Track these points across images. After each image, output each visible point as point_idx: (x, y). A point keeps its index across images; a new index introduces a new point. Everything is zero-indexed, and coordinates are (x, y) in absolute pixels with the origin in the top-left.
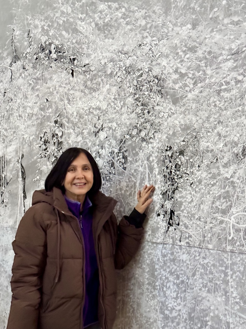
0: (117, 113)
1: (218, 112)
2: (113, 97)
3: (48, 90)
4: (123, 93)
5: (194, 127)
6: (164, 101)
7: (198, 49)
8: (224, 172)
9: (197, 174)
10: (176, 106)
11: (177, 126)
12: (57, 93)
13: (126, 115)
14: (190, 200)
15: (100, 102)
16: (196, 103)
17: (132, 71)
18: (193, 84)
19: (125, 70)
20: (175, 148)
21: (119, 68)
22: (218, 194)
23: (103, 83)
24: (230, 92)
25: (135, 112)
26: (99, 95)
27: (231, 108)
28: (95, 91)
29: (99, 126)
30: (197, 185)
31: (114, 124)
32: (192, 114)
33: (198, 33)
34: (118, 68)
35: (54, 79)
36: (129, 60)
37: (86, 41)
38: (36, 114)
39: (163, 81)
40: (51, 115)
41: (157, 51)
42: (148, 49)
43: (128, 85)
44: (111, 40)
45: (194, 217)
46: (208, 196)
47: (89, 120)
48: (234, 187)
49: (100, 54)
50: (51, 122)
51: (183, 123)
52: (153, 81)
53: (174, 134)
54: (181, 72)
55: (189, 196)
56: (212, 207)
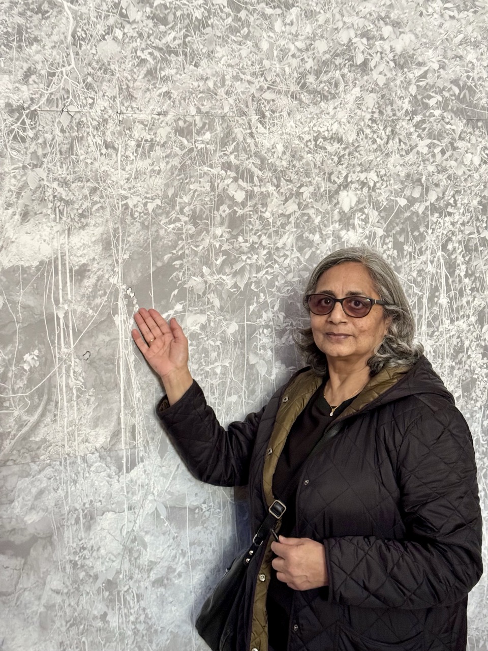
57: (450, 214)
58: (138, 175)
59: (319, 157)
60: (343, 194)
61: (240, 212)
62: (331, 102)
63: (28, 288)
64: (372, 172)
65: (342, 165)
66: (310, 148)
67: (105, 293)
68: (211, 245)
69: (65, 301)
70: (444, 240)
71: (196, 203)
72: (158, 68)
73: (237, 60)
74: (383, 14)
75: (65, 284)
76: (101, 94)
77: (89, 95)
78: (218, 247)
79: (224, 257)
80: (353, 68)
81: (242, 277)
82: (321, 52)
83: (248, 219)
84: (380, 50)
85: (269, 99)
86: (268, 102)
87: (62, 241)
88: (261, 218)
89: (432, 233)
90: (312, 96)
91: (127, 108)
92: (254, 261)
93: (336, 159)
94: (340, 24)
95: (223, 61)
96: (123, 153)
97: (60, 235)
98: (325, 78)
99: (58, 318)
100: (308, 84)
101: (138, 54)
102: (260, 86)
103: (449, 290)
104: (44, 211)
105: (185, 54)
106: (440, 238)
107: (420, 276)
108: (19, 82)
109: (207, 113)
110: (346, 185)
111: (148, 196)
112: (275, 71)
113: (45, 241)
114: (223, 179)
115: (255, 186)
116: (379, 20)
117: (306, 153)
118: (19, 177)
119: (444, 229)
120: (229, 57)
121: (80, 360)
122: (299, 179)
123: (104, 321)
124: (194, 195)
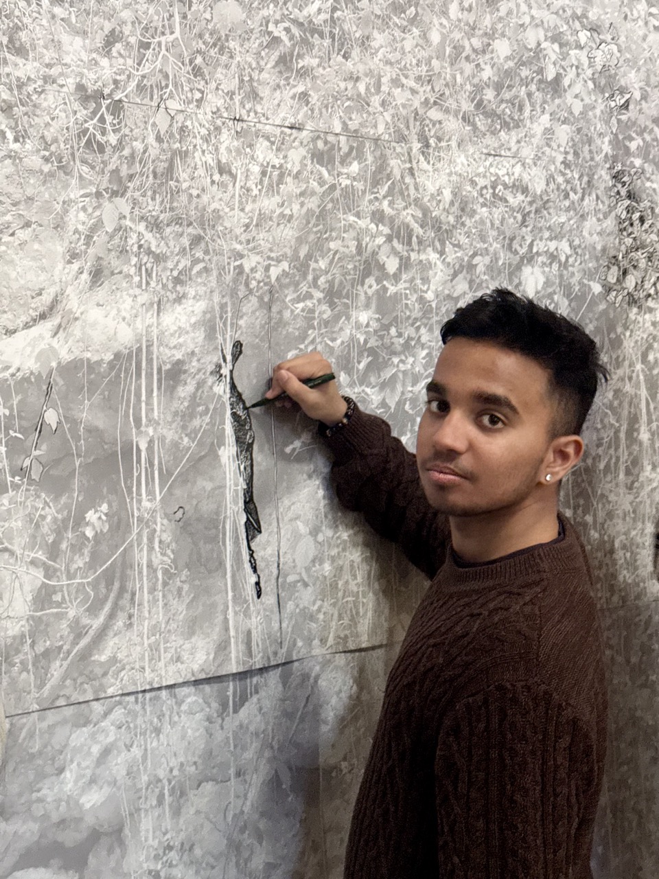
0: (572, 212)
2: (560, 158)
3: (350, 85)
13: (594, 219)
15: (523, 165)
21: (578, 68)
23: (532, 105)
25: (613, 214)
26: (518, 142)
28: (509, 130)
29: (521, 246)
31: (564, 246)
34: (574, 69)
35: (377, 51)
36: (600, 52)
38: (299, 173)
40: (359, 186)
47: (492, 225)
57: (651, 310)
58: (263, 219)
59: (497, 213)
60: (527, 271)
61: (392, 289)
62: (513, 133)
63: (96, 398)
64: (565, 240)
65: (526, 226)
66: (486, 199)
67: (207, 409)
68: (352, 338)
69: (149, 420)
70: (644, 348)
71: (334, 271)
72: (295, 53)
73: (398, 55)
74: (579, 12)
75: (150, 392)
76: (214, 85)
77: (196, 85)
78: (362, 342)
79: (370, 359)
80: (543, 86)
81: (393, 389)
82: (502, 58)
83: (404, 301)
84: (576, 63)
85: (435, 119)
86: (434, 125)
87: (148, 322)
88: (421, 300)
89: (630, 336)
90: (490, 120)
91: (249, 112)
92: (409, 366)
93: (519, 217)
94: (527, 19)
95: (380, 55)
96: (242, 184)
97: (147, 311)
98: (507, 95)
99: (139, 450)
100: (485, 102)
101: (269, 29)
102: (426, 99)
103: (650, 422)
104: (125, 269)
105: (333, 37)
106: (639, 343)
107: (616, 399)
108: (96, 50)
109: (356, 131)
110: (530, 258)
111: (273, 255)
112: (445, 79)
113: (124, 319)
114: (373, 237)
115: (413, 250)
116: (573, 20)
117: (479, 206)
118: (90, 210)
119: (644, 332)
120: (389, 50)
121: (170, 521)
122: (471, 245)
123: (204, 457)
124: (333, 258)
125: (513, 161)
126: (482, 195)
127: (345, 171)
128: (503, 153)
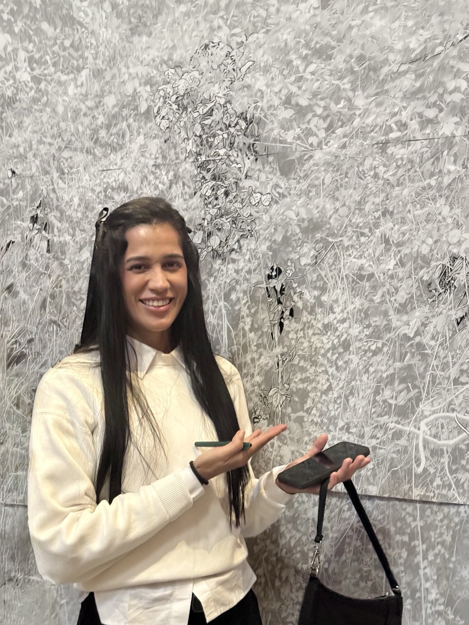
1: (383, 191)
2: (152, 162)
3: (15, 150)
4: (172, 152)
5: (329, 223)
6: (262, 169)
7: (335, 51)
8: (398, 323)
9: (340, 329)
10: (288, 180)
11: (291, 222)
12: (34, 156)
13: (181, 200)
14: (325, 387)
15: (125, 173)
16: (333, 171)
17: (191, 104)
18: (325, 129)
19: (175, 102)
20: (289, 271)
21: (165, 98)
22: (388, 373)
23: (131, 132)
24: (409, 145)
25: (198, 194)
26: (122, 158)
27: (412, 181)
28: (116, 152)
30: (340, 354)
32: (324, 196)
33: (335, 16)
34: (162, 99)
36: (183, 81)
37: (93, 41)
39: (258, 124)
40: (23, 204)
41: (243, 58)
42: (224, 53)
43: (183, 134)
44: (145, 38)
45: (336, 425)
46: (365, 378)
48: (424, 357)
49: (124, 70)
50: (23, 220)
51: (305, 217)
52: (236, 124)
53: (286, 240)
54: (297, 105)
55: (322, 379)
56: (375, 401)
125: (118, 172)
126: (98, 197)
127: (15, 197)
128: (111, 168)
